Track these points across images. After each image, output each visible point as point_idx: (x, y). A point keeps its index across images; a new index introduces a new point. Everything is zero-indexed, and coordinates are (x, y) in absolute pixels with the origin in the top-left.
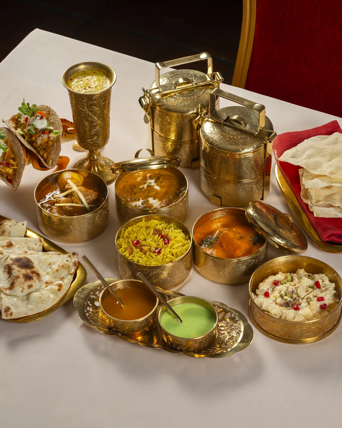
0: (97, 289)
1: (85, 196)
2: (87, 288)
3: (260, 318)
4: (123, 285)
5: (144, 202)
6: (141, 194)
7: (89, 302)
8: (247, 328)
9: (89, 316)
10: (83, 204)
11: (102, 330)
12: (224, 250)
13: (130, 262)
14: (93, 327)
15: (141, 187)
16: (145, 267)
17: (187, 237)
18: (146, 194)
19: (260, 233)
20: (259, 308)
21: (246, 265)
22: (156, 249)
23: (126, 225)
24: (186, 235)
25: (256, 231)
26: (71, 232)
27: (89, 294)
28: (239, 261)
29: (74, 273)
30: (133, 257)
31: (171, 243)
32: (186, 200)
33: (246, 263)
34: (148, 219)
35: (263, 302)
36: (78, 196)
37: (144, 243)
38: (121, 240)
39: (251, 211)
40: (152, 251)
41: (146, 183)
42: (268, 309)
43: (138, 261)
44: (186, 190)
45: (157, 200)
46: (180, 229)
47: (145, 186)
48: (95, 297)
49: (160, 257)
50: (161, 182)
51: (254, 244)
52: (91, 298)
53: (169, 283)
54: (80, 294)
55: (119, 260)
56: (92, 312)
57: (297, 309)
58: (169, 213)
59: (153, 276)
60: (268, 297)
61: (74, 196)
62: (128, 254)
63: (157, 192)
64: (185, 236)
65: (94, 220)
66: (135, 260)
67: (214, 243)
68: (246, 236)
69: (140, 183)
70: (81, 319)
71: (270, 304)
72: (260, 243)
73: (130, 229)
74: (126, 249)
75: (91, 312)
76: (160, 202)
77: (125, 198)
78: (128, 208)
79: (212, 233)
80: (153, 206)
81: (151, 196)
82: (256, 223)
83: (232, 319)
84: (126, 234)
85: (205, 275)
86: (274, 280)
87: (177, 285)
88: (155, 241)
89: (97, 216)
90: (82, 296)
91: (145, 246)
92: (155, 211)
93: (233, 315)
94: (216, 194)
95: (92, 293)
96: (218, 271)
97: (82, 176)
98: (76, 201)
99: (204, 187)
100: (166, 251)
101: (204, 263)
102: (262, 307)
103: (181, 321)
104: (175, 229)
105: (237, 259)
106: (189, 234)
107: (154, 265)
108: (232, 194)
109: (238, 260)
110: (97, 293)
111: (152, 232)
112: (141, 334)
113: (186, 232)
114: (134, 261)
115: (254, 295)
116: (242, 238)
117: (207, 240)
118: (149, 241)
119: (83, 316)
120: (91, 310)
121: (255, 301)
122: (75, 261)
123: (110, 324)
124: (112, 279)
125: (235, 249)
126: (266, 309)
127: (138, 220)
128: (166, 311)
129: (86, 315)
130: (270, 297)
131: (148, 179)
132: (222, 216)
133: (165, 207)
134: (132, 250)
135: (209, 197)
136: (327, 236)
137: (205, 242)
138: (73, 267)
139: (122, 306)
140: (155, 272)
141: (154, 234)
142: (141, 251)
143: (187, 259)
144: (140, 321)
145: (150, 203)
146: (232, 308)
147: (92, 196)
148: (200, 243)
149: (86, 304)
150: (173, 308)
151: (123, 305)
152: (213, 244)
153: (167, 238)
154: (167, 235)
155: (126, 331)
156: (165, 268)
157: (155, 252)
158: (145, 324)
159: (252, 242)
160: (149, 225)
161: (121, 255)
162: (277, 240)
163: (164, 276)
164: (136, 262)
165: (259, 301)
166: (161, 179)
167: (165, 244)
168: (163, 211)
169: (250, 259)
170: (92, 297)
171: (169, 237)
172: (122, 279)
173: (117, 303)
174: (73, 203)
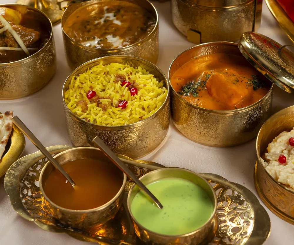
0: (38, 162)
1: (22, 36)
2: (24, 162)
3: (275, 195)
4: (74, 155)
5: (101, 40)
6: (96, 31)
7: (26, 183)
8: (259, 212)
9: (26, 203)
10: (20, 47)
11: (46, 224)
12: (214, 99)
13: (83, 121)
14: (33, 220)
15: (96, 22)
16: (105, 128)
17: (161, 84)
18: (104, 31)
19: (264, 73)
20: (275, 181)
21: (247, 119)
22: (120, 101)
23: (77, 71)
24: (160, 81)
25: (258, 71)
26: (5, 84)
27: (27, 171)
28: (236, 114)
29: (6, 140)
30: (88, 114)
31: (139, 93)
32: (156, 36)
33: (247, 116)
34: (107, 63)
35: (280, 172)
36: (13, 37)
37: (102, 94)
38: (71, 91)
39: (247, 44)
40: (114, 106)
41: (103, 17)
42: (287, 181)
43: (95, 120)
44: (155, 23)
45: (118, 37)
46: (150, 73)
47: (102, 21)
48: (35, 174)
49: (126, 113)
50: (122, 16)
51: (254, 89)
52: (29, 175)
53: (140, 149)
54: (13, 170)
55: (69, 119)
56: (31, 197)
58: (135, 53)
59: (116, 140)
60: (284, 164)
61: (7, 37)
62: (80, 110)
63: (117, 28)
64: (158, 82)
65: (35, 68)
66: (91, 118)
67: (200, 90)
68: (243, 79)
69: (95, 18)
70: (13, 209)
71: (290, 175)
72: (262, 87)
73: (82, 76)
74: (78, 103)
75: (29, 196)
76: (122, 40)
77: (75, 37)
78: (79, 49)
79: (195, 76)
80: (113, 46)
81: (109, 34)
82: (257, 59)
83: (234, 198)
84: (77, 83)
85: (189, 135)
86: (289, 138)
87: (151, 150)
88: (117, 92)
89: (38, 61)
90: (16, 174)
91: (105, 99)
92: (115, 51)
93: (236, 193)
94: (194, 28)
95: (31, 169)
96: (209, 128)
97: (20, 13)
98: (11, 44)
99: (178, 22)
100: (134, 105)
101: (187, 119)
102: (277, 178)
103: (161, 207)
104: (143, 74)
105: (233, 111)
106: (164, 79)
107: (118, 124)
108: (214, 27)
109: (236, 112)
110: (38, 168)
111: (113, 79)
112: (103, 227)
113: (159, 77)
114: (89, 121)
115: (264, 162)
116: (238, 81)
117: (189, 87)
118: (110, 91)
119: (18, 205)
120: (30, 194)
121: (266, 169)
122: (9, 124)
123: (57, 215)
124: (59, 147)
125: (230, 97)
126: (284, 182)
127: (94, 64)
128: (138, 191)
129: (21, 203)
130: (287, 163)
131: (106, 12)
132: (206, 53)
133: (128, 45)
134: (86, 104)
135: (184, 34)
137: (186, 90)
138: (6, 131)
139: (73, 186)
140: (119, 135)
141: (116, 82)
142: (98, 106)
143: (164, 114)
144: (99, 211)
145: (108, 41)
146: (233, 182)
147: (32, 36)
148: (180, 91)
149: (22, 185)
150: (148, 187)
151: (75, 184)
152: (198, 91)
153: (133, 87)
154: (134, 82)
155: (80, 225)
156: (134, 128)
157: (119, 106)
158: (108, 213)
159: (252, 87)
160: (108, 69)
161: (71, 113)
162: (286, 81)
163: (133, 139)
164: (91, 122)
165: (272, 169)
166: (122, 12)
167: (132, 94)
168: (127, 51)
169: (253, 109)
170: (31, 174)
171: (136, 85)
172: (74, 146)
173: (67, 182)
174: (6, 46)
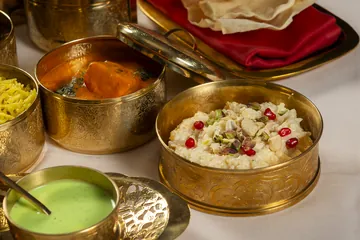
21: (140, 109)
51: (143, 80)
57: (251, 153)
60: (193, 147)
64: (23, 86)
67: (77, 89)
86: (194, 122)
103: (49, 212)
116: (122, 71)
128: (17, 201)
130: (197, 145)
136: (249, 57)
150: (31, 193)
159: (140, 78)
